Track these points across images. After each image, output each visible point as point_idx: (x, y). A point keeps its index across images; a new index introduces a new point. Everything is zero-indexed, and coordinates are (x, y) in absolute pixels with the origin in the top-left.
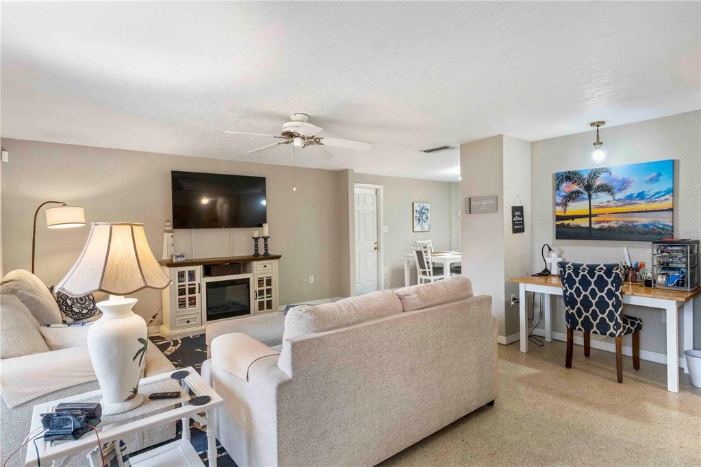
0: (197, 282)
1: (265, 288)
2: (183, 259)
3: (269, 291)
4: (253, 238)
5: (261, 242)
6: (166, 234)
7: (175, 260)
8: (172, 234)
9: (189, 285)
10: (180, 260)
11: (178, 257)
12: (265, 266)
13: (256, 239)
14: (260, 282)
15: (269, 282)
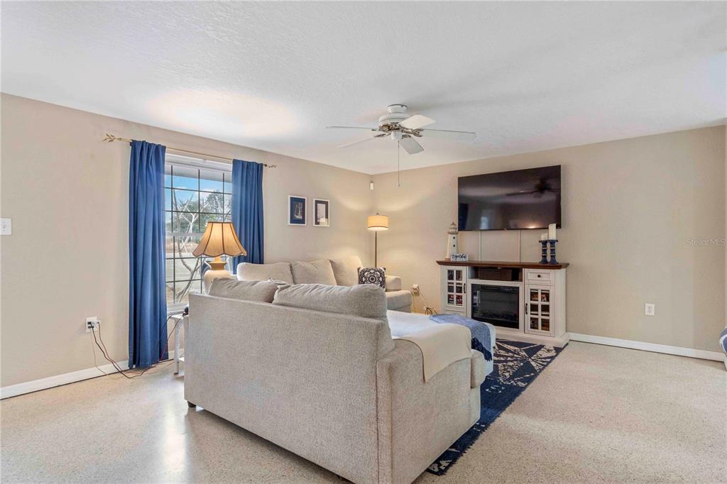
0: (463, 281)
1: (540, 303)
2: (464, 260)
3: (546, 308)
4: (540, 242)
5: (548, 245)
6: (450, 235)
7: (452, 260)
8: (454, 236)
9: (457, 284)
10: (458, 260)
11: (456, 257)
12: (539, 276)
13: (544, 243)
14: (534, 295)
15: (546, 296)
